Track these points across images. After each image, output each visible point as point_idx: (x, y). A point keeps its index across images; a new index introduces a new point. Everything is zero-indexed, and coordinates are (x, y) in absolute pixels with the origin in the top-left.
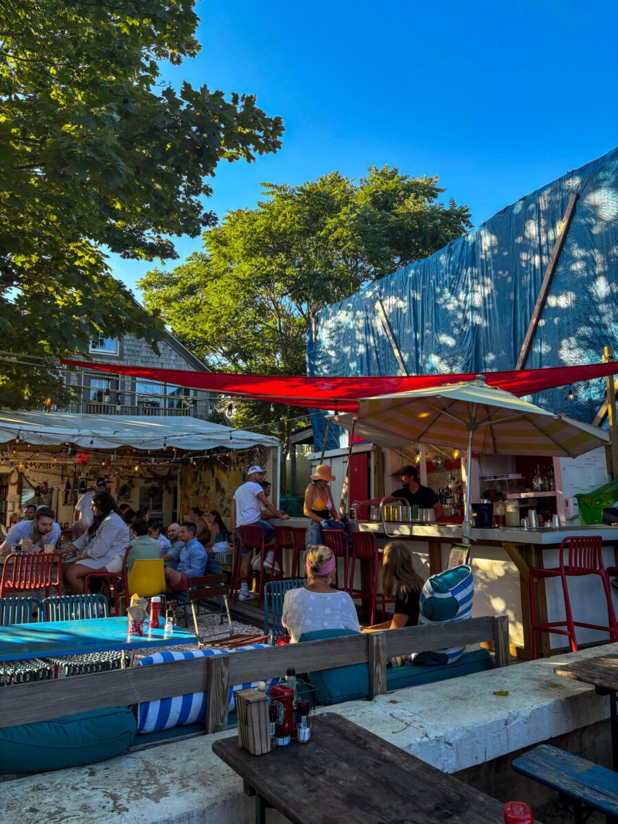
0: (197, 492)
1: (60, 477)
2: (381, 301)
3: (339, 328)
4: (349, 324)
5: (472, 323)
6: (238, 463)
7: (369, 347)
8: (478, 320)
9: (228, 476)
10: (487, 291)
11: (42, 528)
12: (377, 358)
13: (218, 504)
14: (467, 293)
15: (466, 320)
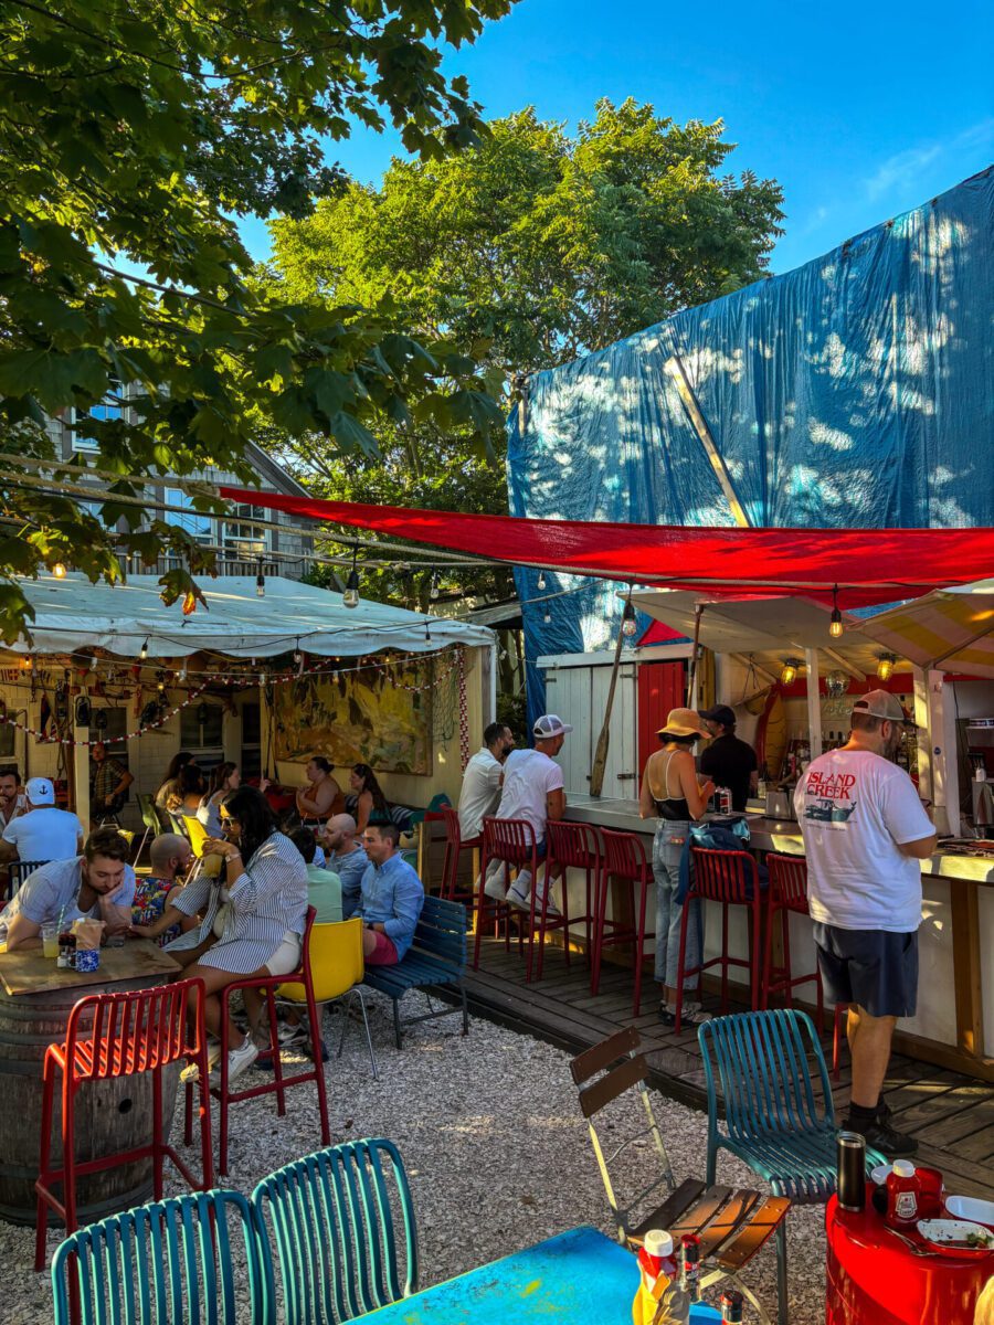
0: (308, 722)
1: (30, 690)
2: (678, 359)
3: (578, 411)
4: (603, 402)
5: (900, 406)
6: (400, 672)
7: (650, 449)
8: (913, 400)
9: (378, 696)
10: (937, 341)
11: (98, 881)
12: (669, 469)
13: (356, 748)
14: (888, 345)
15: (884, 400)
